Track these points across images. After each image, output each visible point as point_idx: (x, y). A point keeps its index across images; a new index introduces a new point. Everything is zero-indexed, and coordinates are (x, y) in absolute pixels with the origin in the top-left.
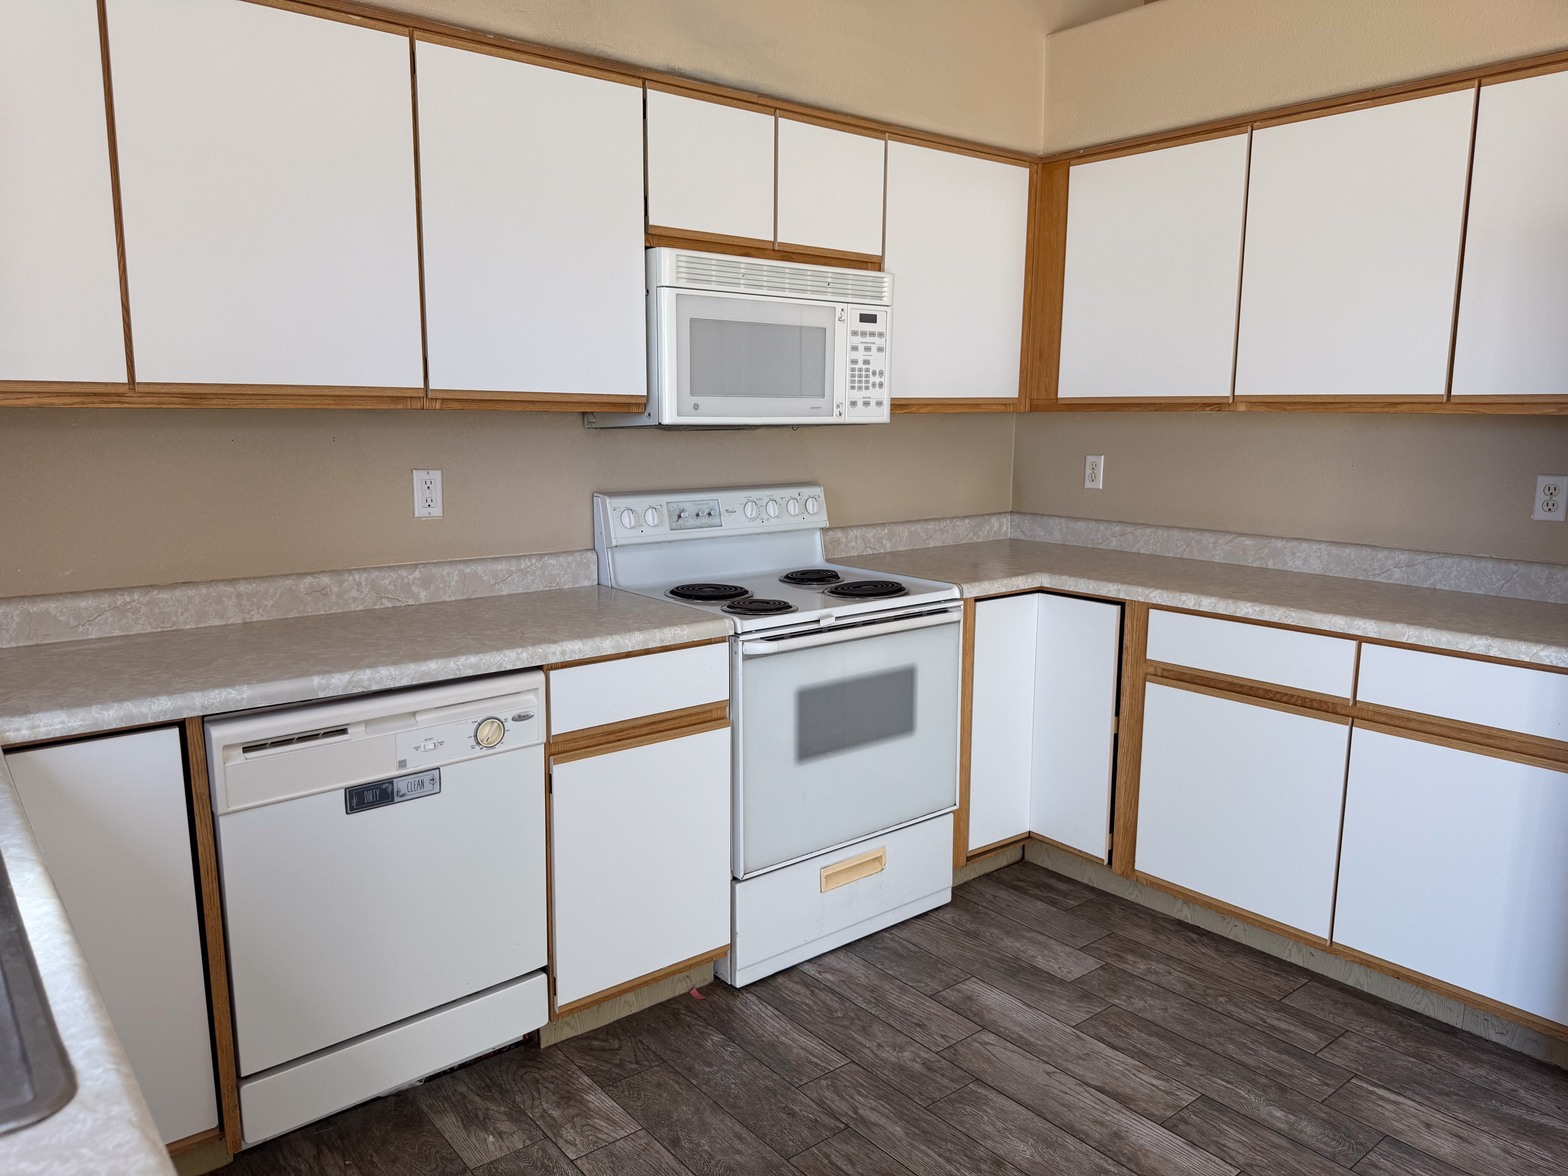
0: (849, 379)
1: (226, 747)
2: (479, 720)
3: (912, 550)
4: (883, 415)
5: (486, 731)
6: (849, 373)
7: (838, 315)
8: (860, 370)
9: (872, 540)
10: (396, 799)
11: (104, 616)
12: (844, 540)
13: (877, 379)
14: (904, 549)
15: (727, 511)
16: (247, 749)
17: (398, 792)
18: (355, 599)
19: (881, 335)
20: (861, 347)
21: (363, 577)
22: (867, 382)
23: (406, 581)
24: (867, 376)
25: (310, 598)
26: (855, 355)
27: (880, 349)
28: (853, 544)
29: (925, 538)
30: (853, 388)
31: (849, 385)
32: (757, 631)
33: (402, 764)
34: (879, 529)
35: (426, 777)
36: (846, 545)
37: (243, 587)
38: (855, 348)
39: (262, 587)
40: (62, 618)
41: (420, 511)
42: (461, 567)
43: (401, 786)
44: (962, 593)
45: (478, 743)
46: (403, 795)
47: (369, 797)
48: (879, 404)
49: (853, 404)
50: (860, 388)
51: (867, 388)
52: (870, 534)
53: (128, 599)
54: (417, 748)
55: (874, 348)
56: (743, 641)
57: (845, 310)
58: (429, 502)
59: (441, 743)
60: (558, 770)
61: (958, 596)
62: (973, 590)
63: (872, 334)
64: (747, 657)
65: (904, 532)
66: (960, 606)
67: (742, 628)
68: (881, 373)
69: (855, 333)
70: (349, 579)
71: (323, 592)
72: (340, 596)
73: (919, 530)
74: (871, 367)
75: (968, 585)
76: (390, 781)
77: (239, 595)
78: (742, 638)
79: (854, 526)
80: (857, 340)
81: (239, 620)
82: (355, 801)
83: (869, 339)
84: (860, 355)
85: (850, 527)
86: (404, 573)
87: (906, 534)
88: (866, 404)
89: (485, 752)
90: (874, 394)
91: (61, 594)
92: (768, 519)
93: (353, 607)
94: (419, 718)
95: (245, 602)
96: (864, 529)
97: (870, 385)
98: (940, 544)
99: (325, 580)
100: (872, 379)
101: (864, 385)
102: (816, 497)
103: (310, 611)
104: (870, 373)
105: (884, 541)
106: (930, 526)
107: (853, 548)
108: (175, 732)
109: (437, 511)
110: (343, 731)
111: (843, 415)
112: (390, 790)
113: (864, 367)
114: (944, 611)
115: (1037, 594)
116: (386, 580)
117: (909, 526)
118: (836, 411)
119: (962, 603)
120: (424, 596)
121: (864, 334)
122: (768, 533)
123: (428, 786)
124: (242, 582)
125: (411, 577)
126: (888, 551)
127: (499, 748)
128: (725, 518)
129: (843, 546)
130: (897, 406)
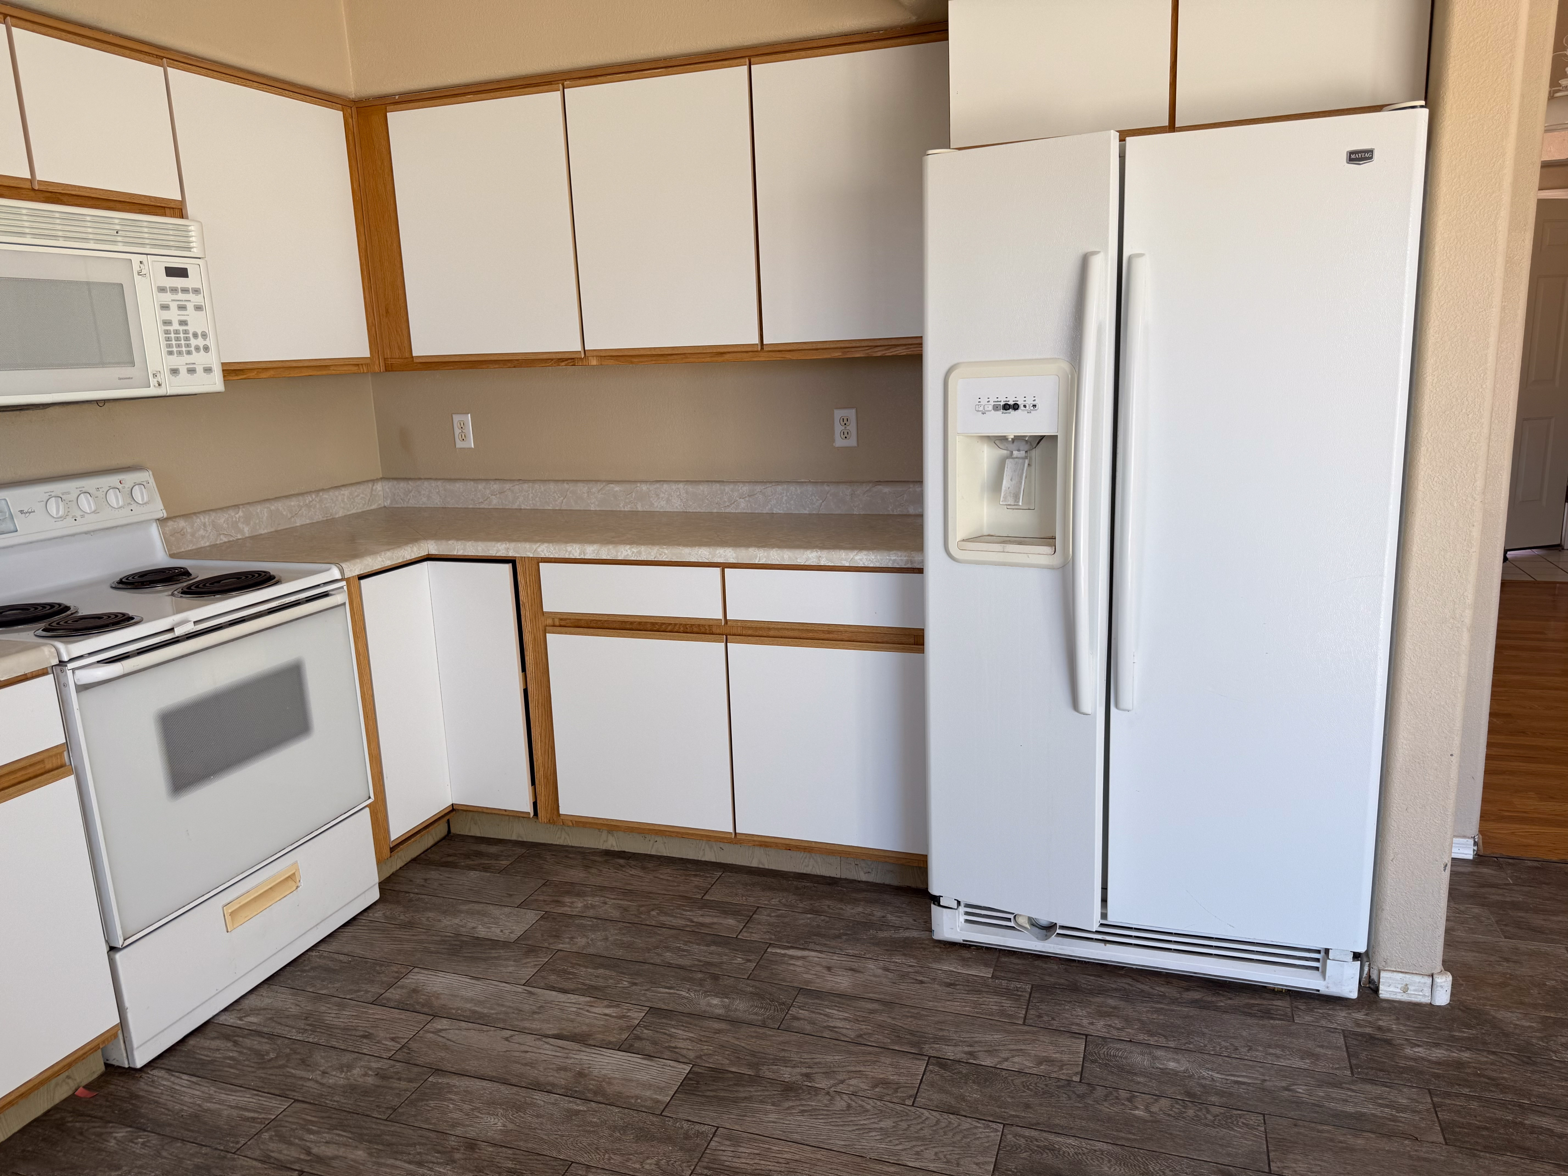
0: (163, 343)
3: (276, 531)
4: (215, 383)
6: (162, 336)
7: (136, 267)
8: (177, 332)
9: (225, 525)
12: (189, 530)
13: (200, 342)
14: (266, 531)
15: (22, 512)
19: (196, 291)
20: (174, 306)
22: (188, 346)
24: (187, 339)
26: (166, 315)
27: (198, 308)
28: (202, 532)
29: (289, 516)
30: (170, 353)
31: (164, 350)
32: (91, 654)
34: (232, 512)
36: (193, 535)
38: (165, 307)
44: (342, 572)
48: (208, 370)
49: (175, 372)
50: (180, 353)
51: (189, 353)
52: (222, 519)
55: (190, 307)
56: (74, 670)
57: (145, 262)
61: (339, 576)
62: (354, 569)
63: (185, 291)
64: (82, 688)
65: (262, 512)
66: (342, 587)
67: (68, 653)
68: (204, 335)
69: (162, 290)
73: (281, 508)
74: (191, 328)
75: (348, 563)
78: (70, 666)
79: (199, 513)
80: (167, 298)
83: (181, 296)
84: (174, 315)
85: (194, 513)
87: (266, 515)
88: (192, 371)
90: (199, 359)
92: (82, 516)
96: (213, 515)
97: (193, 349)
98: (308, 521)
100: (193, 342)
101: (184, 349)
102: (144, 483)
104: (191, 335)
105: (240, 525)
106: (293, 502)
107: (203, 537)
111: (163, 385)
113: (181, 328)
114: (325, 595)
115: (425, 563)
117: (268, 505)
118: (153, 382)
119: (344, 583)
121: (174, 290)
122: (86, 533)
126: (247, 535)
128: (20, 522)
129: (189, 537)
130: (231, 371)
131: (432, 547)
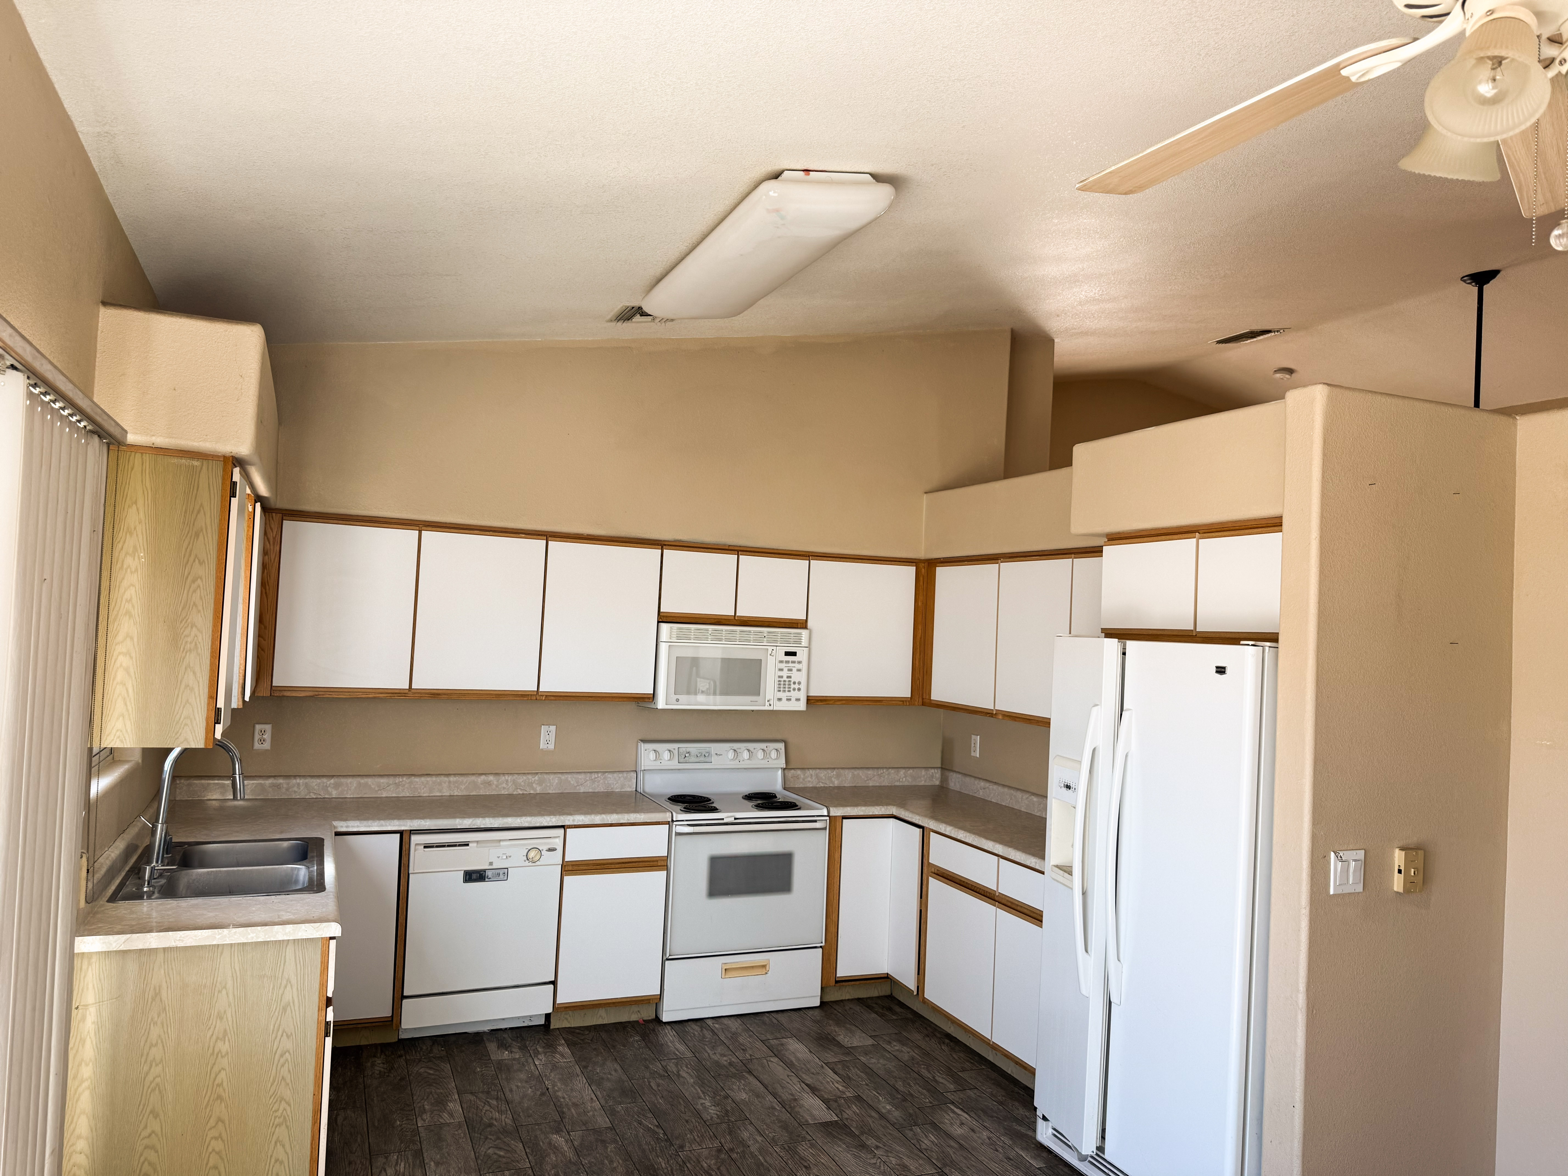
0: (776, 686)
1: (417, 845)
2: (529, 848)
3: (855, 786)
4: (802, 706)
5: (532, 854)
6: (777, 683)
7: (770, 652)
8: (785, 681)
9: (824, 778)
10: (487, 880)
11: (390, 787)
12: (802, 776)
13: (797, 686)
14: (848, 785)
15: (716, 754)
16: (425, 847)
17: (488, 876)
18: (504, 788)
19: (800, 662)
20: (786, 669)
21: (509, 778)
22: (789, 688)
23: (530, 781)
24: (790, 685)
25: (482, 786)
26: (781, 673)
27: (799, 670)
28: (809, 779)
29: (866, 779)
30: (779, 691)
31: (776, 689)
32: (687, 820)
33: (491, 864)
34: (829, 771)
35: (501, 872)
36: (803, 780)
37: (452, 779)
38: (781, 670)
39: (461, 779)
40: (373, 786)
41: (542, 746)
42: (560, 775)
43: (489, 874)
44: (829, 812)
45: (528, 859)
46: (490, 878)
47: (474, 876)
48: (798, 700)
49: (780, 699)
50: (784, 691)
51: (789, 691)
52: (823, 774)
53: (401, 780)
54: (498, 857)
55: (794, 670)
56: (676, 825)
57: (775, 650)
58: (548, 742)
59: (510, 857)
60: (566, 878)
61: (826, 814)
62: (837, 812)
63: (793, 662)
64: (678, 834)
65: (849, 774)
66: (826, 820)
67: (676, 817)
68: (799, 683)
69: (781, 662)
70: (503, 778)
71: (489, 783)
72: (497, 786)
73: (861, 774)
74: (792, 680)
75: (835, 808)
76: (484, 871)
77: (450, 782)
78: (675, 823)
79: (811, 768)
80: (783, 666)
81: (448, 794)
82: (468, 877)
83: (790, 665)
84: (785, 674)
85: (808, 769)
86: (530, 777)
87: (850, 776)
88: (789, 700)
89: (530, 864)
90: (794, 694)
91: (374, 775)
92: (743, 760)
93: (503, 792)
94: (502, 843)
95: (452, 786)
96: (818, 771)
97: (792, 689)
98: (878, 784)
99: (491, 778)
100: (793, 686)
101: (787, 689)
102: (779, 749)
103: (482, 793)
104: (792, 683)
105: (833, 779)
106: (870, 772)
107: (809, 781)
108: (398, 835)
109: (551, 747)
110: (468, 845)
111: (772, 705)
112: (484, 875)
113: (787, 680)
114: (815, 821)
115: (892, 819)
116: (521, 779)
117: (853, 771)
118: (767, 704)
119: (828, 818)
120: (539, 790)
121: (787, 662)
122: (745, 769)
123: (502, 876)
124: (452, 776)
125: (533, 779)
126: (836, 785)
127: (538, 863)
128: (714, 759)
129: (801, 780)
130: (810, 700)
131: (893, 810)
